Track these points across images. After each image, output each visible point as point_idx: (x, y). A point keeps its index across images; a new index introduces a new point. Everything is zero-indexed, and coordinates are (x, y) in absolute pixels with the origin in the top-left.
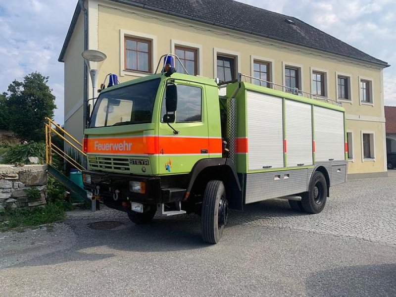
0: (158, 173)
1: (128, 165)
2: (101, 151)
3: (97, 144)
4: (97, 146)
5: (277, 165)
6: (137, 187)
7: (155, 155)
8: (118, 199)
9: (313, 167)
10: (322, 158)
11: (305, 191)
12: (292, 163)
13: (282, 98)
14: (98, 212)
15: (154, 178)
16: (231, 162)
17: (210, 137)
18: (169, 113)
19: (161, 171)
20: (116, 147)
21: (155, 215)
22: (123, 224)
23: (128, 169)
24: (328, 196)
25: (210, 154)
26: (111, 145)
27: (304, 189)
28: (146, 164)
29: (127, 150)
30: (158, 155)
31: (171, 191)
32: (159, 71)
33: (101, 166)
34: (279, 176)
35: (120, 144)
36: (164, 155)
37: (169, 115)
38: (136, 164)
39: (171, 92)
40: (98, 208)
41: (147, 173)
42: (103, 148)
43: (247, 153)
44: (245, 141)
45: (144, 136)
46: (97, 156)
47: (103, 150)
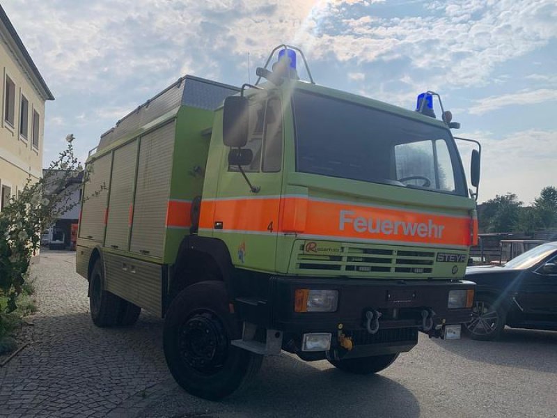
1: (432, 264)
3: (347, 217)
23: (429, 270)
29: (436, 236)
33: (351, 268)
35: (421, 225)
38: (448, 261)
46: (343, 245)
47: (371, 230)
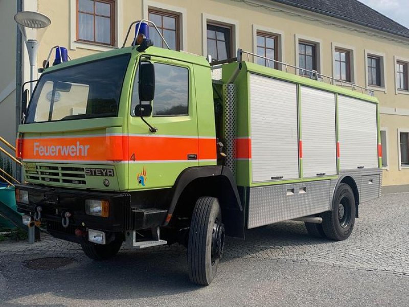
0: (127, 187)
1: (84, 177)
2: (44, 157)
3: (37, 146)
4: (37, 149)
5: (290, 174)
6: (97, 208)
7: (123, 162)
8: (69, 225)
9: (337, 177)
10: (349, 165)
11: (327, 209)
12: (309, 172)
13: (297, 84)
14: (38, 244)
15: (121, 195)
16: (228, 172)
17: (200, 137)
18: (143, 103)
19: (131, 184)
20: (66, 150)
21: (121, 248)
22: (76, 260)
23: (84, 182)
24: (357, 216)
25: (201, 160)
26: (58, 147)
27: (326, 207)
28: (110, 175)
29: (82, 155)
30: (126, 162)
31: (145, 214)
32: (129, 44)
33: (43, 179)
34: (293, 191)
35: (72, 147)
36: (136, 162)
37: (144, 106)
38: (95, 175)
39: (147, 73)
40: (38, 238)
41: (111, 188)
42: (47, 152)
43: (250, 159)
44: (248, 142)
45: (108, 135)
46: (37, 164)
47: (46, 154)
